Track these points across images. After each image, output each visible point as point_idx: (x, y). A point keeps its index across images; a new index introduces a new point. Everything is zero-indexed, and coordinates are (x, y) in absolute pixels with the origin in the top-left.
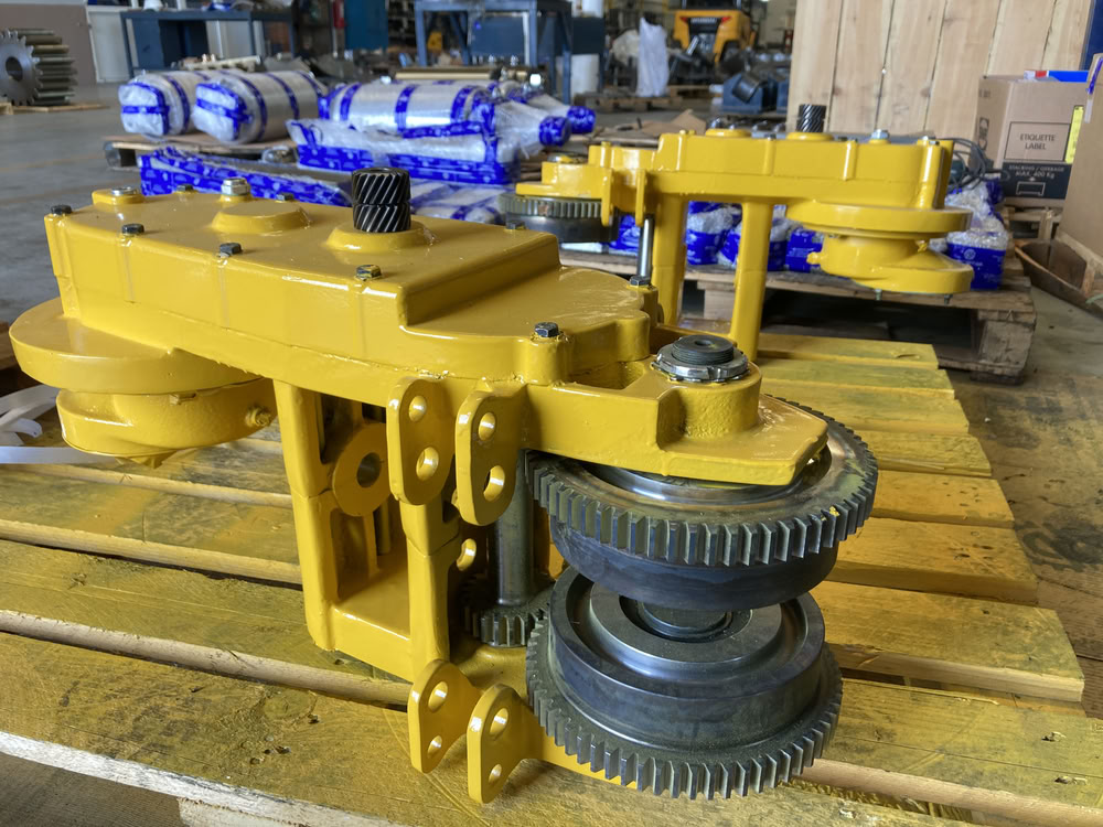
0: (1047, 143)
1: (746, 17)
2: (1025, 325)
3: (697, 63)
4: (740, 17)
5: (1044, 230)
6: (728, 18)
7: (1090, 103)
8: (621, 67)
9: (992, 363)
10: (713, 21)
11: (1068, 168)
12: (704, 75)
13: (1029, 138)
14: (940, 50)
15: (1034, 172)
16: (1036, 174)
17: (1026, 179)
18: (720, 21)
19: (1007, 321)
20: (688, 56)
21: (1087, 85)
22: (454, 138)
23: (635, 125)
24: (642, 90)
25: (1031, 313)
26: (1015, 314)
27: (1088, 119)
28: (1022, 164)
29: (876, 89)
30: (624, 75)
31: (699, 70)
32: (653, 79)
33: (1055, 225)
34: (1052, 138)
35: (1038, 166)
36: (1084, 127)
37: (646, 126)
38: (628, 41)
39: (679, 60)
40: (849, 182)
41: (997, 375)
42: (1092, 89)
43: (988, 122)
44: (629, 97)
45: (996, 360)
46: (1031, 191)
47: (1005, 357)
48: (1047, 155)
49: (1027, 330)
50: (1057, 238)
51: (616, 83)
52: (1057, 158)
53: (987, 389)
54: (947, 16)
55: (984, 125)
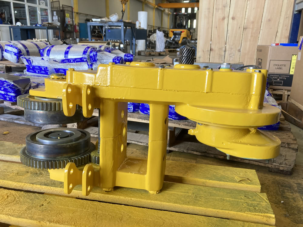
0: (283, 67)
1: (189, 31)
2: (293, 149)
3: (174, 43)
4: (187, 31)
5: (284, 98)
6: (184, 31)
7: (300, 53)
8: (152, 43)
9: (278, 165)
10: (180, 32)
11: (292, 76)
12: (176, 46)
13: (277, 65)
14: (243, 37)
15: (279, 77)
16: (279, 78)
17: (276, 79)
18: (181, 32)
19: (285, 147)
20: (171, 40)
21: (298, 47)
22: (77, 63)
23: (152, 60)
24: (157, 50)
25: (296, 144)
26: (288, 144)
27: (299, 59)
28: (274, 74)
29: (224, 49)
30: (153, 46)
31: (174, 45)
32: (160, 47)
33: (288, 96)
34: (285, 65)
35: (280, 75)
36: (298, 62)
37: (155, 60)
38: (154, 36)
39: (169, 42)
40: (208, 94)
41: (281, 170)
42: (300, 48)
43: (261, 60)
44: (153, 52)
45: (280, 164)
46: (278, 83)
47: (284, 162)
48: (284, 71)
49: (294, 151)
50: (289, 101)
51: (151, 48)
52: (287, 72)
53: (278, 178)
54: (245, 27)
55: (260, 60)
